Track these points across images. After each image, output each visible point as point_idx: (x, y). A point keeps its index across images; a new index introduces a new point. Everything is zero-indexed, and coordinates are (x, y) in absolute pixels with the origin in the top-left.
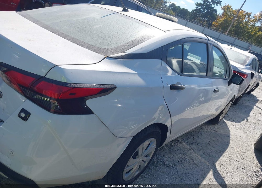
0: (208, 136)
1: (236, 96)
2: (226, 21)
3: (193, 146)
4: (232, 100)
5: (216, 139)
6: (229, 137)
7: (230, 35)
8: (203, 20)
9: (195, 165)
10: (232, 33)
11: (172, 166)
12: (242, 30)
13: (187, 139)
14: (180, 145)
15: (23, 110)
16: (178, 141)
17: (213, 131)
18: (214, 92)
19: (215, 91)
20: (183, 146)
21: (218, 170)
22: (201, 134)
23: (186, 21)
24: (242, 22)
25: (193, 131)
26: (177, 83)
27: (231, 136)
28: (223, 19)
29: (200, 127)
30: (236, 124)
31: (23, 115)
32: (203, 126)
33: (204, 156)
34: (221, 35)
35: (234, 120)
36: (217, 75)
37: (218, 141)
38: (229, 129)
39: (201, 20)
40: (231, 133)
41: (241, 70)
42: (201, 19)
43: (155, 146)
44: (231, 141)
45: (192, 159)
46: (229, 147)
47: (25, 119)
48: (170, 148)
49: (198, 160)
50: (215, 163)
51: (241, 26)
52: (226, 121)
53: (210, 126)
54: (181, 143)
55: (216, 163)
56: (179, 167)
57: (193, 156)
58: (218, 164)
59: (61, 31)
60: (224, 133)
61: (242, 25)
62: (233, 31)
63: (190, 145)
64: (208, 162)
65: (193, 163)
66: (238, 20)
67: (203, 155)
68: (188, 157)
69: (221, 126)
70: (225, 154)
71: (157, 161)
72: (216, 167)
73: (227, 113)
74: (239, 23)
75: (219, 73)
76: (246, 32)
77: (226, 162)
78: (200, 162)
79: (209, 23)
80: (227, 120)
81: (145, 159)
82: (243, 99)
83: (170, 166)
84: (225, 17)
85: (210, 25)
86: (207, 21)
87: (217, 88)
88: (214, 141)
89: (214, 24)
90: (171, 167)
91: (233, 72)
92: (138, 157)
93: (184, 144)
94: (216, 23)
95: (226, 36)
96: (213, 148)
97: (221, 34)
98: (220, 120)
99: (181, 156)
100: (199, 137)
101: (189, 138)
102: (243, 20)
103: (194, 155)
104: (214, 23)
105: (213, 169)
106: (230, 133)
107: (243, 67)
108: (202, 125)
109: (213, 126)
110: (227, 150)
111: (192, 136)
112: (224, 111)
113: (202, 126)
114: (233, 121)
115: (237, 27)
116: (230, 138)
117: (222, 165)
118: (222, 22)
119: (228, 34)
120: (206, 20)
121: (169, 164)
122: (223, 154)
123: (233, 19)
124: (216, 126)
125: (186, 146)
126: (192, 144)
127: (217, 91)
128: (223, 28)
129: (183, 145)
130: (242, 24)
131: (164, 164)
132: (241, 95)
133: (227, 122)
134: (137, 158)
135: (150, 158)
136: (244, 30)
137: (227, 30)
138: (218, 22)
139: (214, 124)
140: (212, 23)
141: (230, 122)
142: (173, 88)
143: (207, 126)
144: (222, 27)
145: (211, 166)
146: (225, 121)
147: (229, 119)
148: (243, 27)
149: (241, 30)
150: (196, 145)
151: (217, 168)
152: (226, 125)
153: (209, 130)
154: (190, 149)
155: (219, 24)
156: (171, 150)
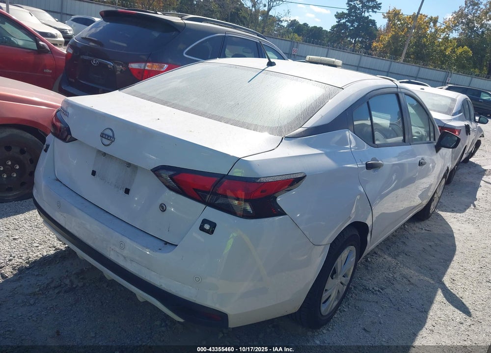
0: (418, 241)
1: (450, 168)
2: (395, 38)
3: (400, 258)
4: (445, 176)
5: (433, 243)
6: (452, 236)
7: (409, 62)
8: (353, 42)
9: (412, 286)
10: (411, 58)
11: (379, 291)
12: (429, 49)
13: (388, 249)
14: (381, 260)
15: (205, 221)
16: (375, 253)
17: (424, 231)
18: (419, 165)
19: (421, 164)
20: (384, 260)
21: (449, 288)
22: (408, 238)
23: (326, 50)
24: (425, 35)
25: (394, 236)
26: (373, 160)
27: (455, 235)
28: (390, 35)
29: (403, 228)
30: (459, 214)
31: (207, 227)
32: (406, 226)
33: (422, 271)
34: (392, 65)
35: (453, 209)
36: (415, 137)
37: (436, 245)
38: (449, 224)
39: (351, 43)
40: (454, 231)
41: (448, 124)
42: (349, 41)
43: (355, 258)
44: (457, 243)
45: (405, 278)
46: (457, 252)
47: (211, 232)
48: (367, 266)
49: (415, 278)
50: (442, 278)
51: (424, 42)
52: (440, 213)
53: (417, 224)
54: (380, 256)
55: (444, 279)
56: (389, 291)
57: (404, 273)
58: (446, 280)
59: (210, 112)
60: (443, 233)
61: (427, 41)
62: (412, 54)
63: (395, 257)
64: (431, 278)
65: (409, 283)
66: (417, 32)
67: (420, 269)
68: (397, 275)
69: (435, 222)
70: (454, 264)
71: (354, 287)
72: (445, 285)
73: (440, 198)
74: (420, 37)
75: (417, 134)
76: (435, 51)
77: (459, 276)
78: (419, 280)
79: (366, 45)
80: (442, 211)
81: (344, 280)
82: (459, 172)
83: (375, 291)
84: (393, 31)
85: (368, 50)
86: (361, 42)
87: (423, 159)
88: (430, 246)
89: (376, 46)
90: (378, 293)
91: (438, 128)
92: (337, 277)
93: (386, 256)
94: (378, 44)
95: (402, 64)
96: (433, 258)
97: (393, 63)
98: (431, 212)
99: (387, 276)
100: (405, 243)
101: (389, 246)
102: (426, 32)
103: (406, 271)
104: (374, 44)
105: (442, 289)
106: (452, 231)
107: (449, 117)
108: (404, 224)
109: (422, 223)
110: (455, 258)
111: (395, 243)
112: (435, 196)
113: (404, 226)
114: (453, 211)
115: (417, 46)
116: (454, 238)
117: (454, 280)
118: (389, 41)
119: (404, 61)
120: (359, 41)
121: (373, 289)
122: (450, 264)
123: (407, 32)
124: (427, 222)
125: (389, 259)
126: (398, 256)
127: (423, 163)
128: (394, 50)
129: (385, 258)
130: (425, 40)
131: (366, 290)
132: (455, 167)
133: (443, 214)
134: (335, 278)
135: (349, 278)
136: (432, 50)
137: (402, 54)
138: (381, 41)
139: (423, 220)
140: (370, 45)
141: (448, 213)
142: (369, 167)
143: (412, 225)
144: (391, 49)
145: (437, 285)
146: (438, 212)
147: (444, 208)
148: (428, 44)
149: (425, 50)
150: (405, 255)
151: (447, 285)
152: (443, 219)
153: (418, 231)
154: (397, 263)
155: (383, 44)
156: (369, 268)
